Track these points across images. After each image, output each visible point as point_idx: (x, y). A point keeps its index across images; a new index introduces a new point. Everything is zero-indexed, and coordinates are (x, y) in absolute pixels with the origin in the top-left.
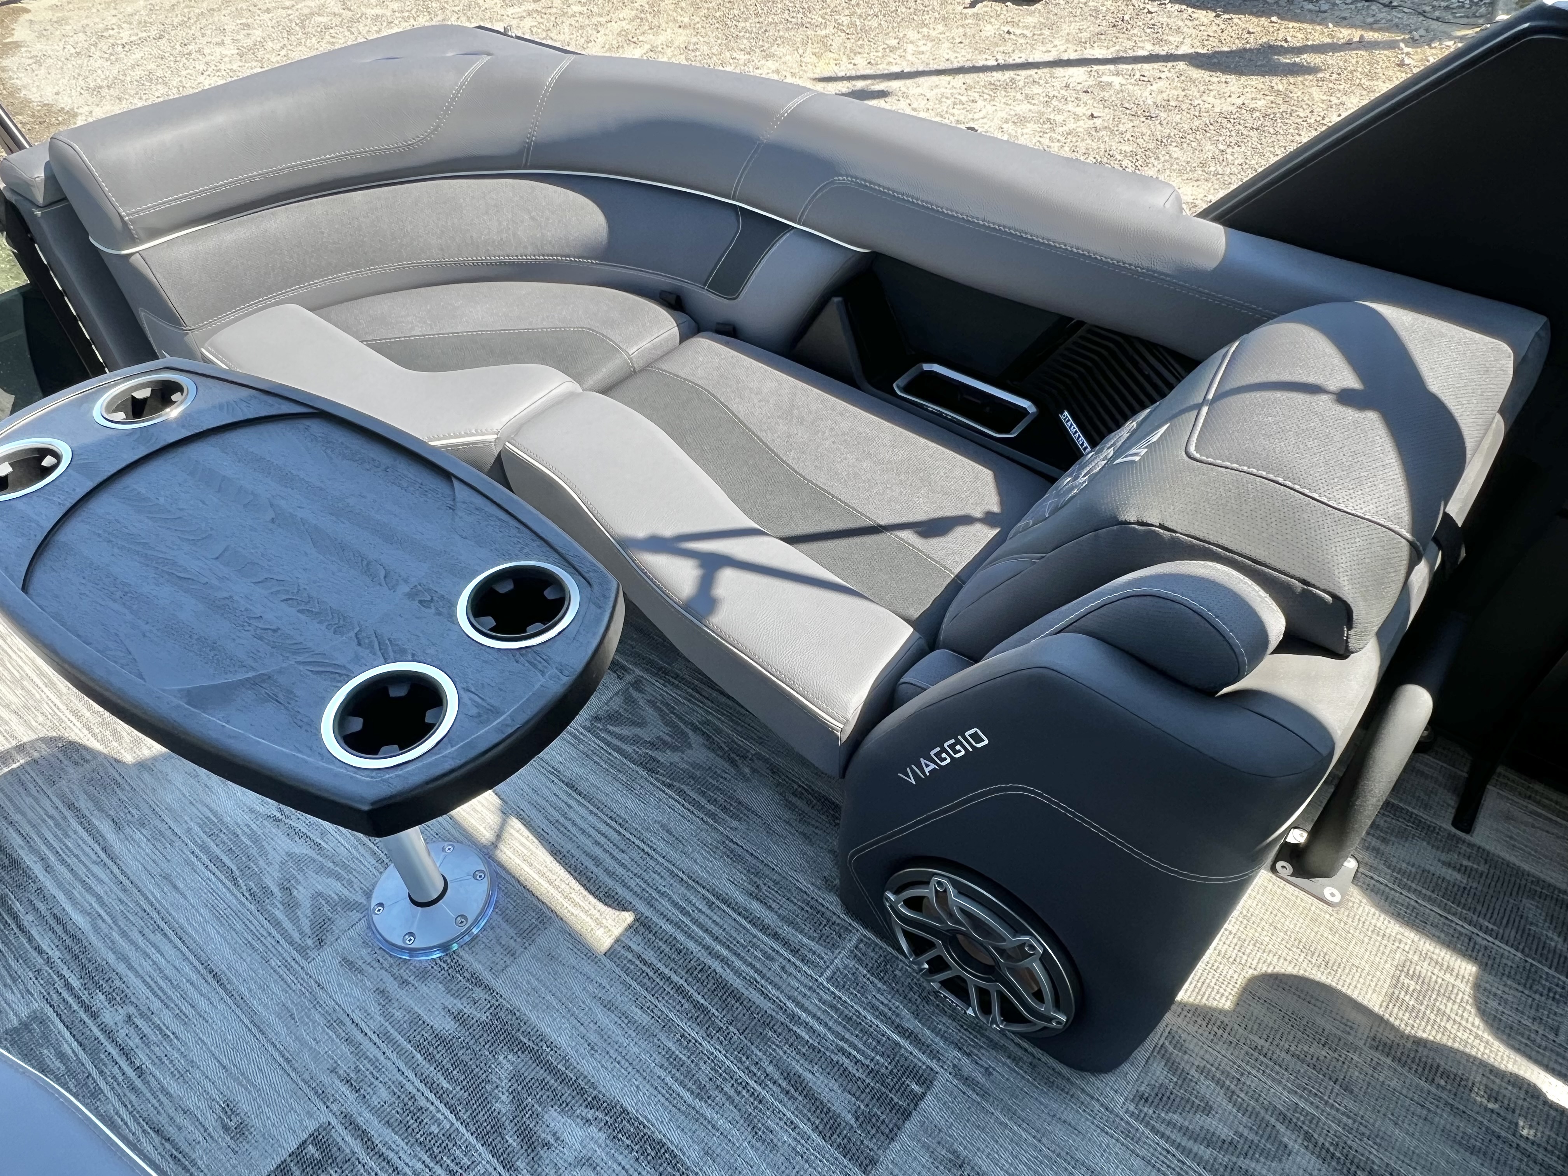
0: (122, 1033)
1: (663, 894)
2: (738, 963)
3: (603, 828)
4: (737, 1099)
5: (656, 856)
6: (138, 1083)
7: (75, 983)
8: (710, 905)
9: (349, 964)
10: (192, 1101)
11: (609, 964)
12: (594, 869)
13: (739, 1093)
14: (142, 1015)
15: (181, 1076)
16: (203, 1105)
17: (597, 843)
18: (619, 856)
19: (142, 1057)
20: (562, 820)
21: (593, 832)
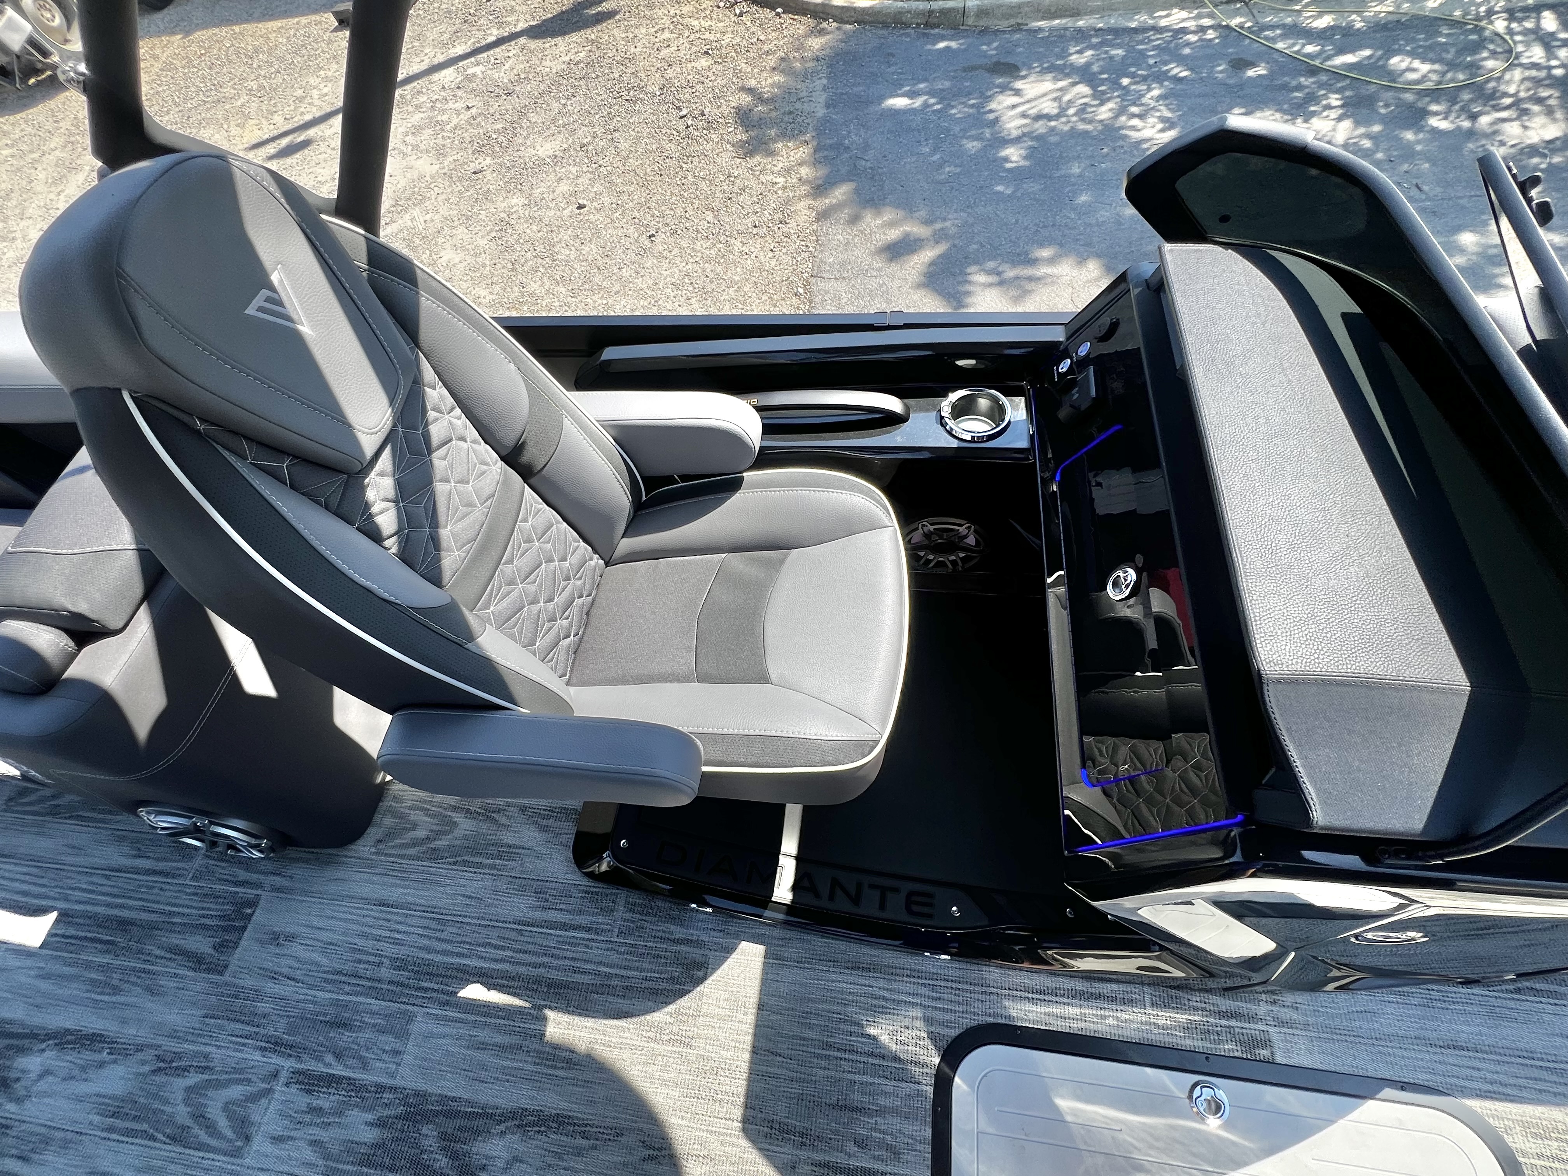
1: (74, 889)
2: (131, 903)
3: (25, 870)
4: (139, 981)
5: (65, 867)
8: (107, 877)
12: (23, 899)
13: (139, 977)
18: (41, 881)
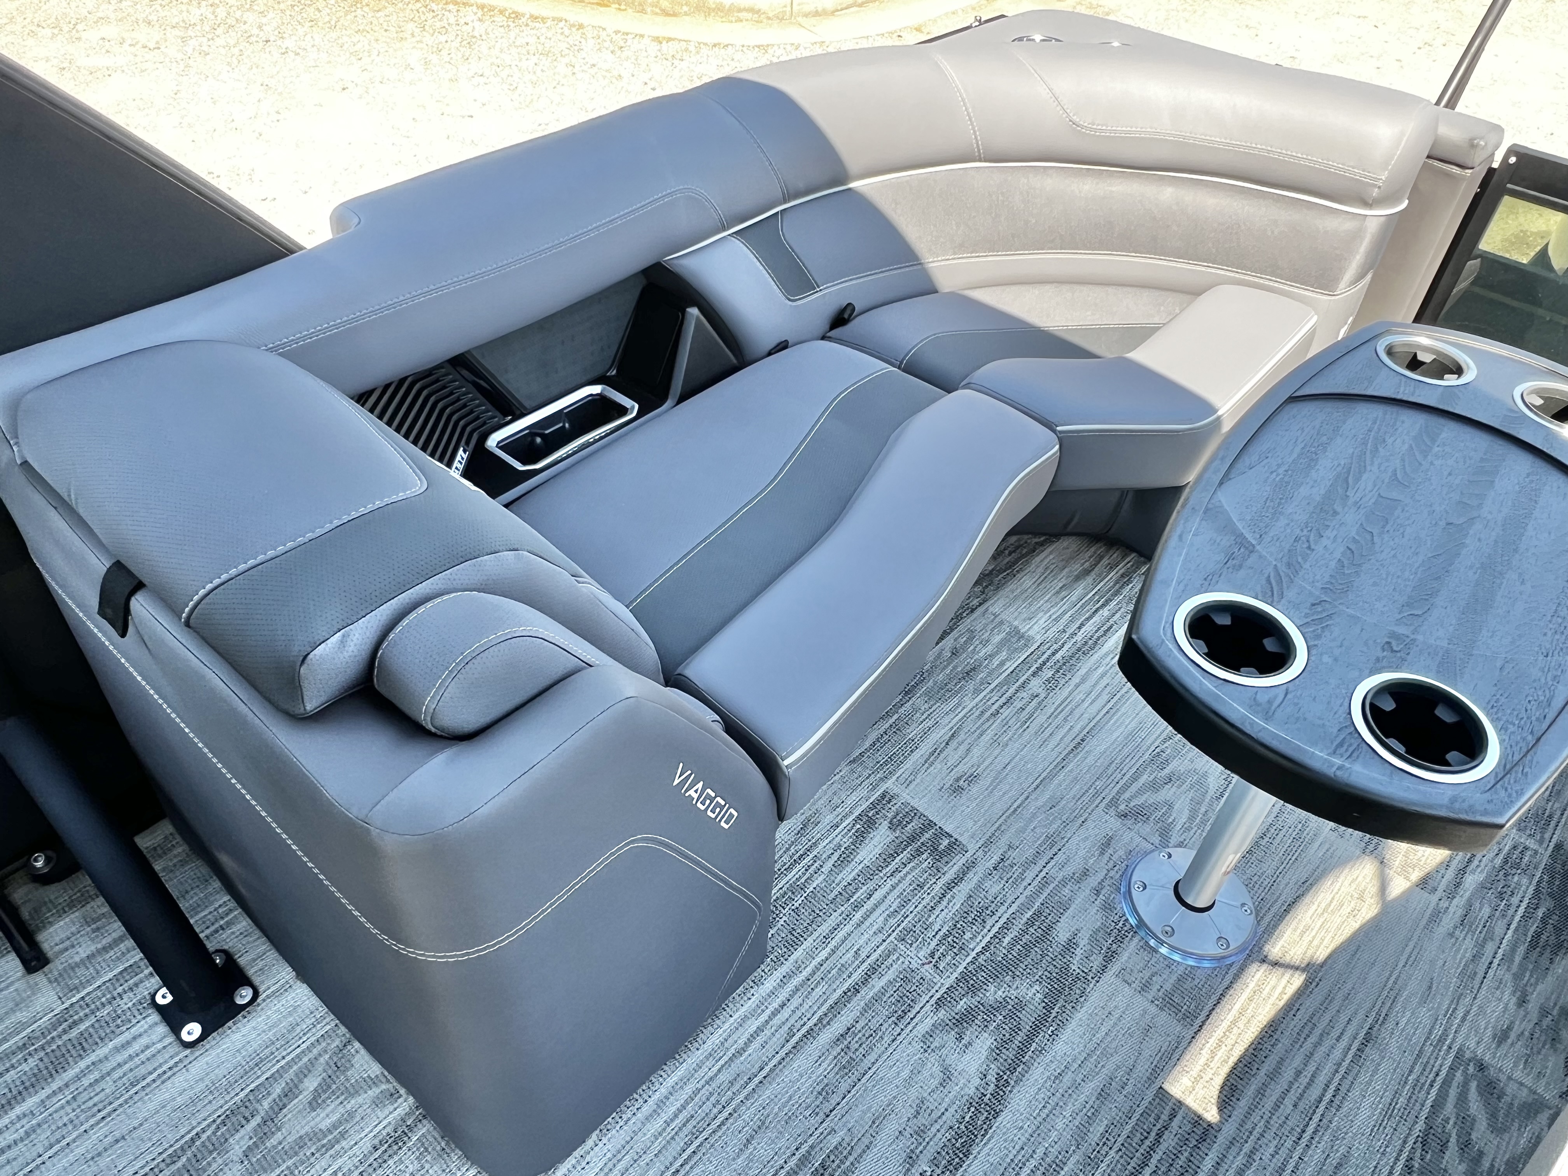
0: (1024, 695)
6: (988, 714)
7: (1058, 656)
9: (1107, 843)
10: (976, 752)
11: (1150, 1094)
14: (1040, 703)
15: (995, 741)
16: (975, 760)
17: (1298, 1073)
19: (1006, 712)
20: (1317, 1032)
21: (1311, 1068)
